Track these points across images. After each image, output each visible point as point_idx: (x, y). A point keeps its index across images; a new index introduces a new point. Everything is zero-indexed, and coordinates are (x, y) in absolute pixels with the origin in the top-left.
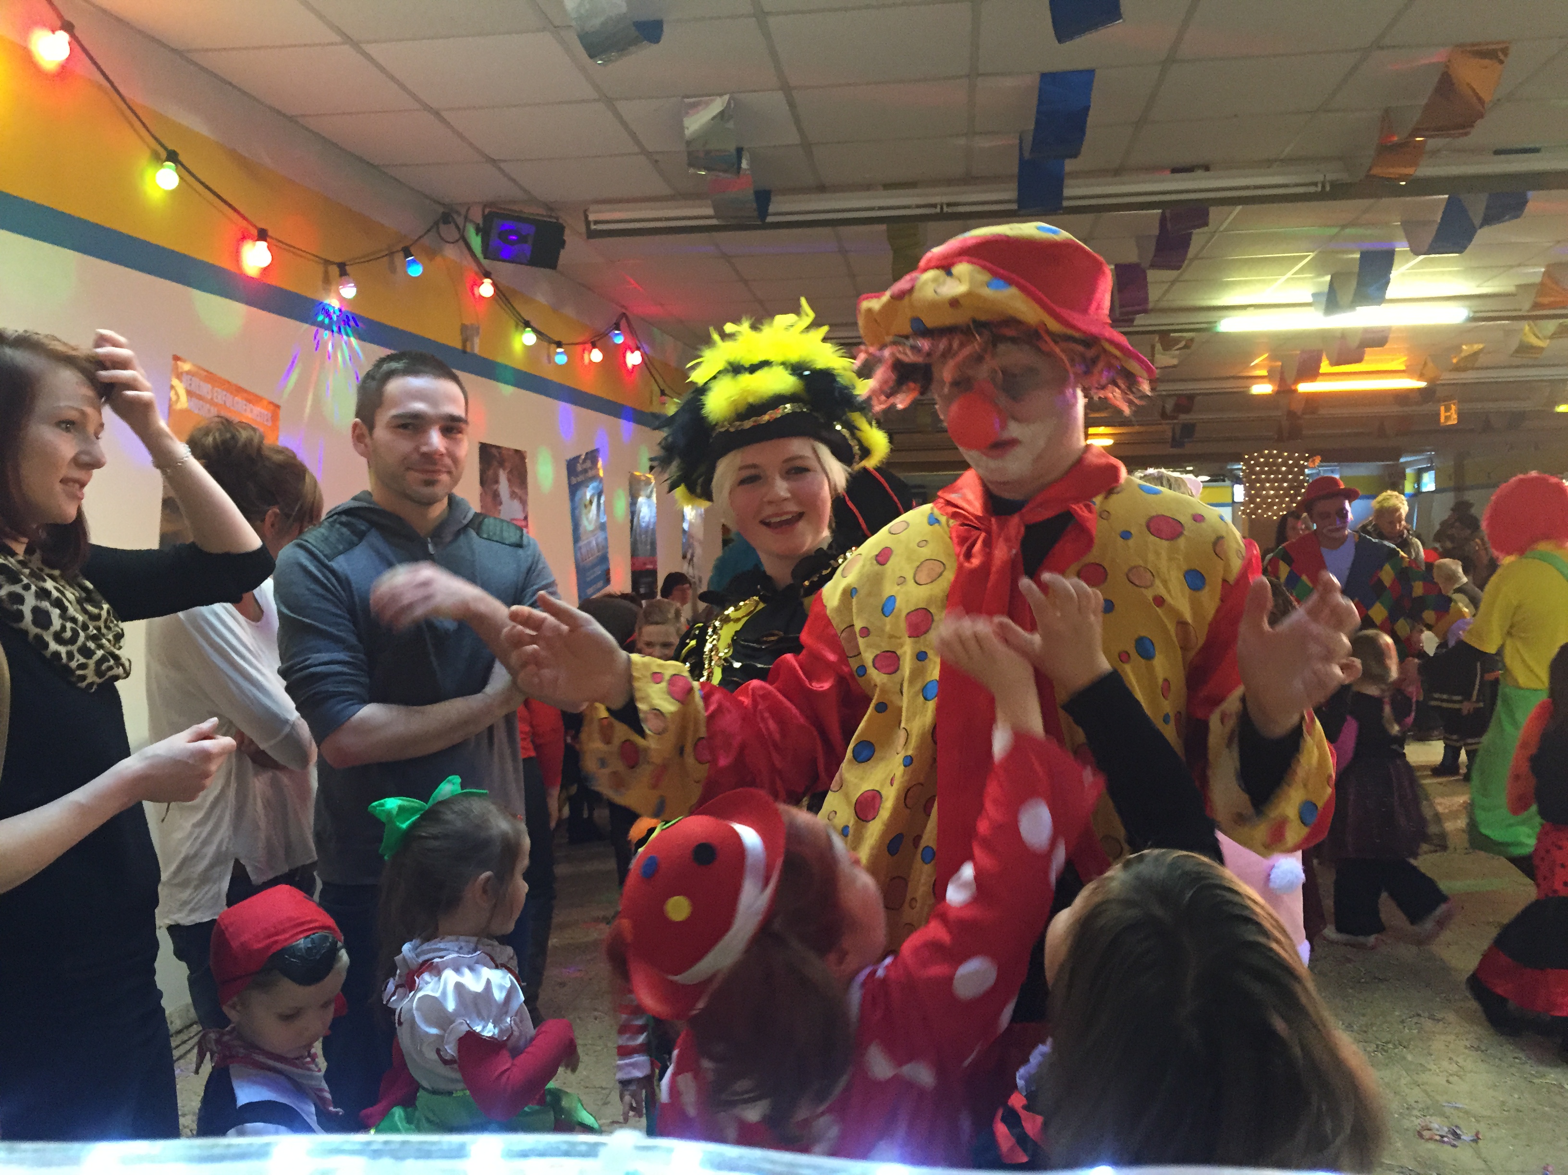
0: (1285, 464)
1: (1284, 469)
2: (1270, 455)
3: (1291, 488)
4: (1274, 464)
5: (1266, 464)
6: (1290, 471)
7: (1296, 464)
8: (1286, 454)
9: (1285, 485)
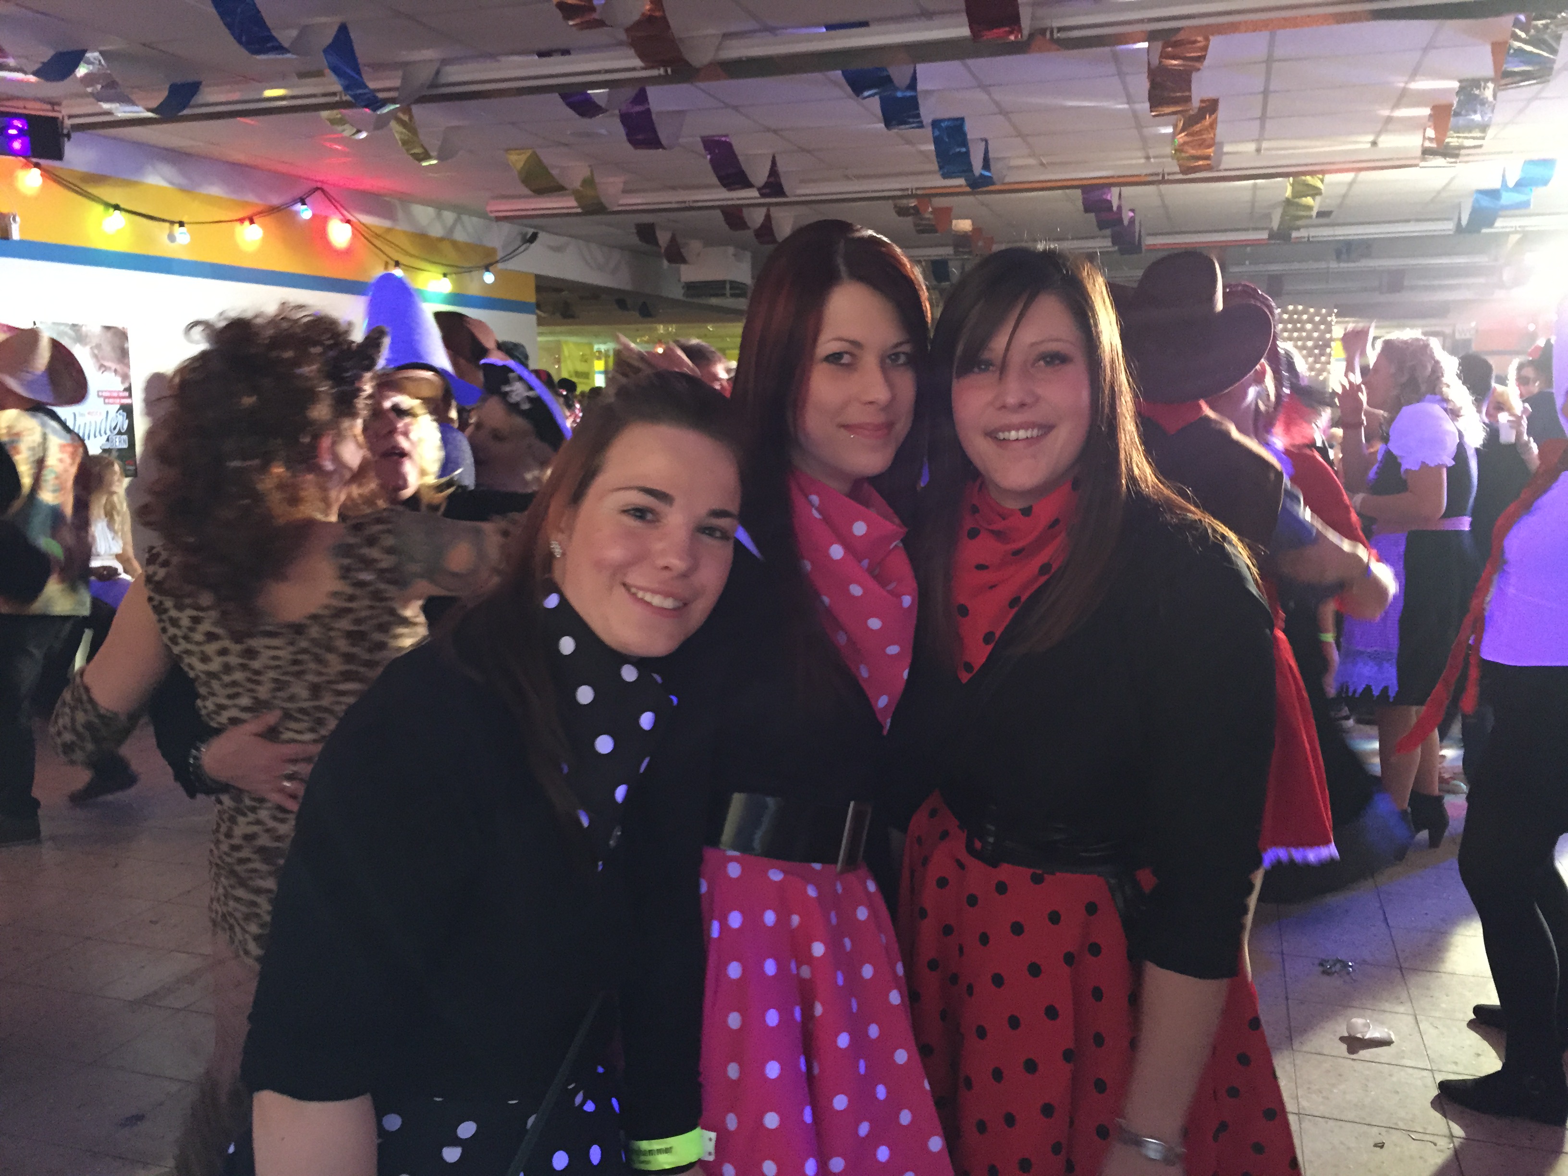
0: (1310, 320)
1: (1309, 326)
2: (1295, 312)
3: (1316, 346)
4: (1299, 321)
5: (1290, 321)
6: (1315, 328)
7: (1323, 321)
8: (1312, 310)
9: (1310, 344)
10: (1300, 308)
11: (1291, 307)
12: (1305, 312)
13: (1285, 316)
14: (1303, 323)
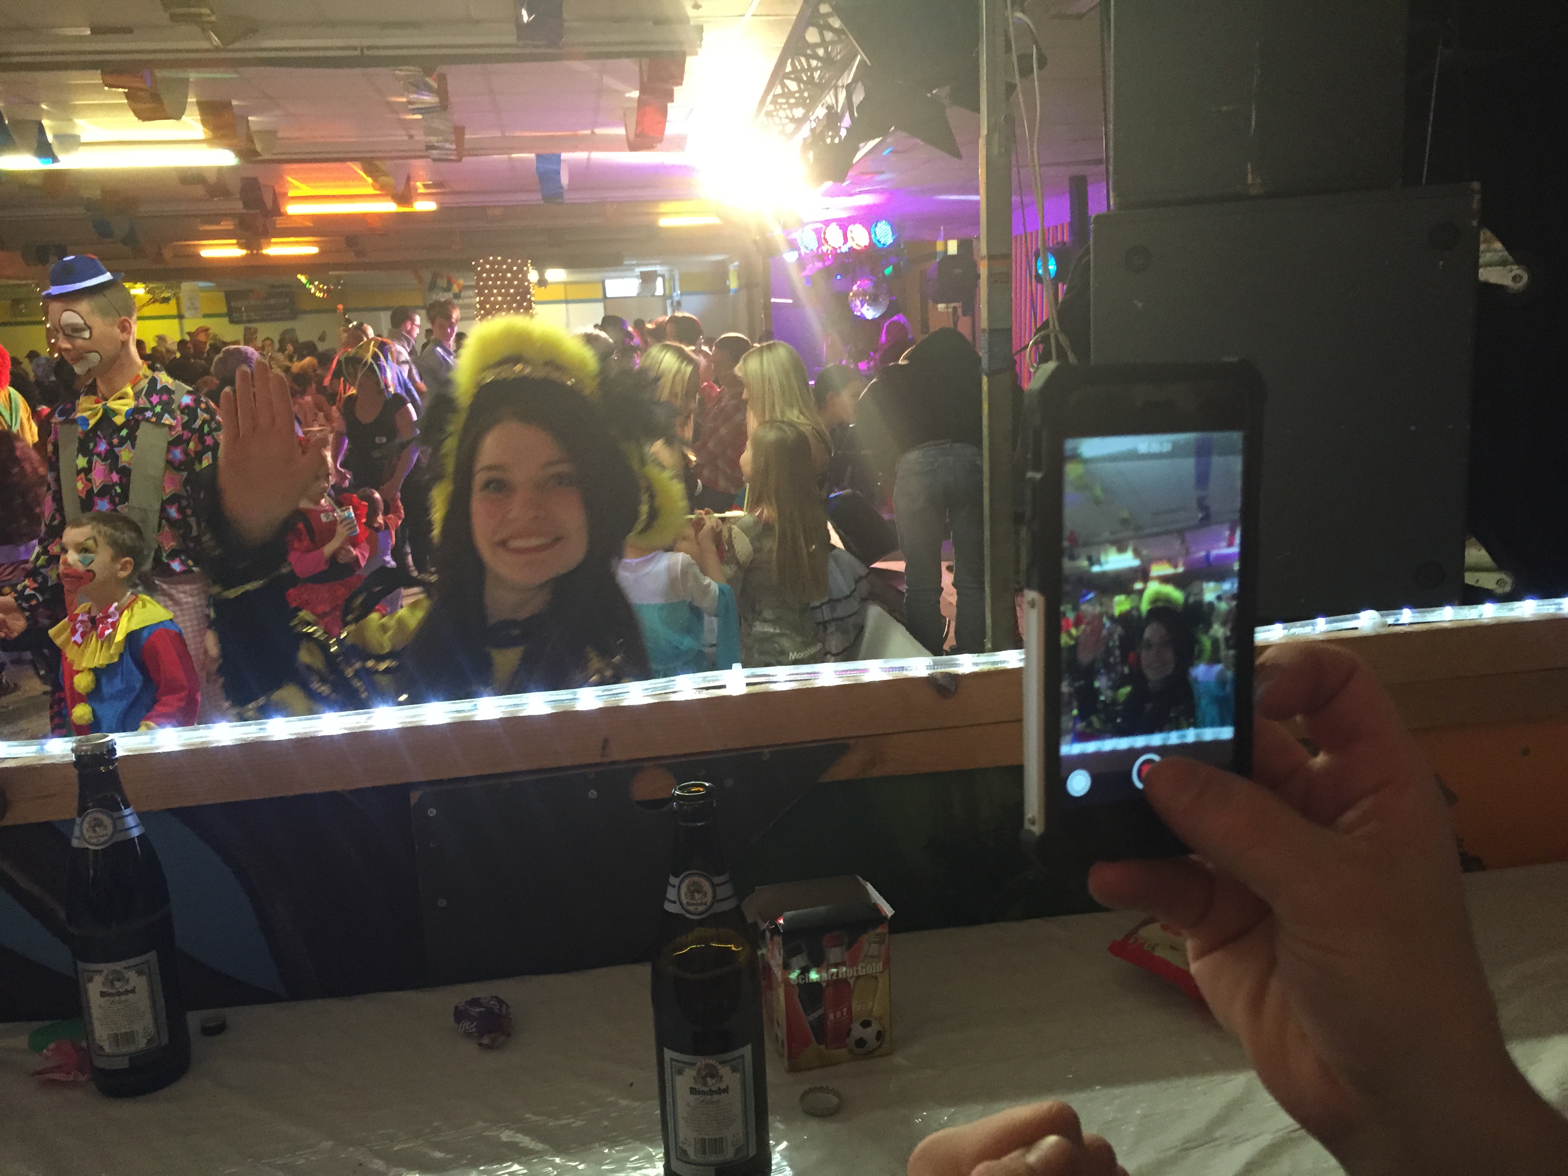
0: (509, 270)
1: (509, 275)
2: (495, 262)
4: (500, 270)
5: (492, 270)
8: (509, 261)
10: (499, 258)
11: (491, 258)
12: (504, 262)
13: (488, 266)
14: (505, 272)
